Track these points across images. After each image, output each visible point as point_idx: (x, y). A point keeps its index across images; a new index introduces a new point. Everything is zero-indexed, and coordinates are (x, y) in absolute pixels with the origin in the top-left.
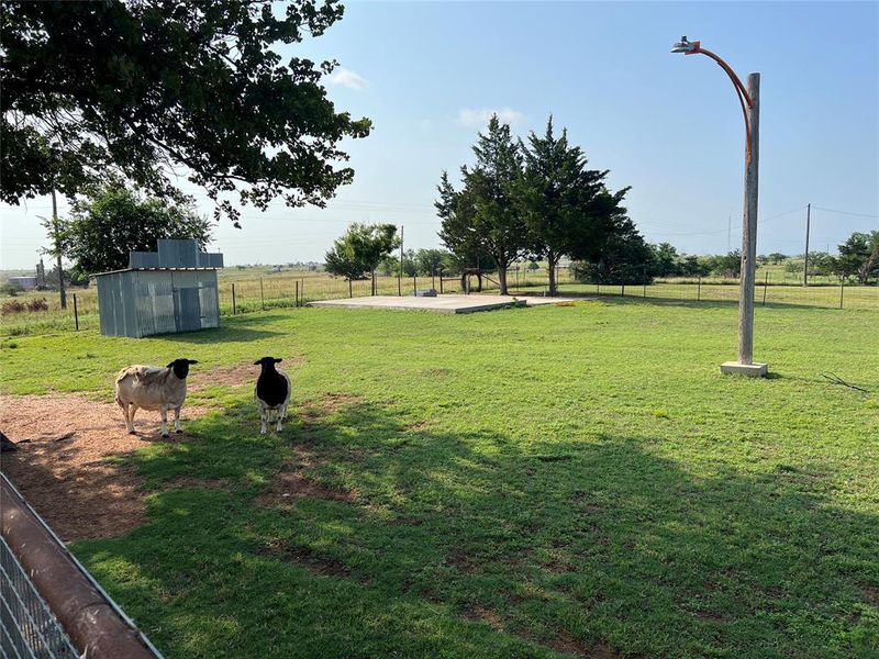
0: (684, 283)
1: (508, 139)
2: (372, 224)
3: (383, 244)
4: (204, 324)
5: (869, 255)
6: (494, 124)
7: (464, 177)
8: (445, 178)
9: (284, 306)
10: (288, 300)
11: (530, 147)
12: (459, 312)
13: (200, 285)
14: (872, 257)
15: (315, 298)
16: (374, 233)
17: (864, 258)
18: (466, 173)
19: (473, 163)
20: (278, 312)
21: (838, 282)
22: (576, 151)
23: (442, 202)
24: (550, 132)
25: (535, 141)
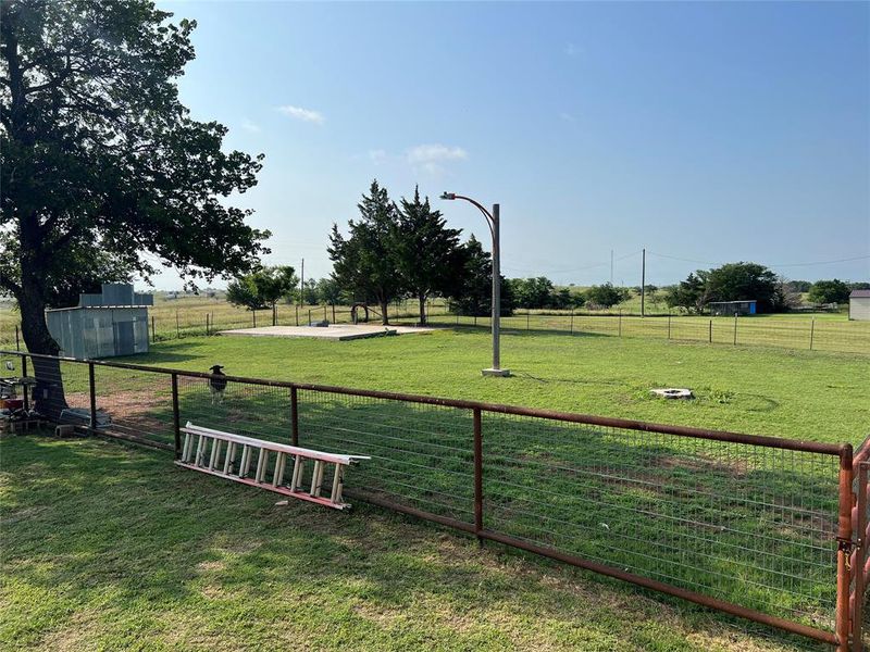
0: (543, 314)
1: (386, 200)
2: (273, 265)
3: (283, 282)
4: (137, 349)
5: (703, 290)
6: (374, 187)
7: (351, 229)
8: (335, 229)
9: (195, 334)
10: (199, 329)
11: (402, 209)
12: (342, 339)
13: (134, 319)
14: (706, 292)
15: (223, 327)
16: (275, 273)
17: (700, 292)
18: (352, 226)
19: (359, 218)
20: (192, 340)
21: (678, 313)
22: (437, 214)
23: (333, 248)
24: (417, 198)
25: (406, 205)
